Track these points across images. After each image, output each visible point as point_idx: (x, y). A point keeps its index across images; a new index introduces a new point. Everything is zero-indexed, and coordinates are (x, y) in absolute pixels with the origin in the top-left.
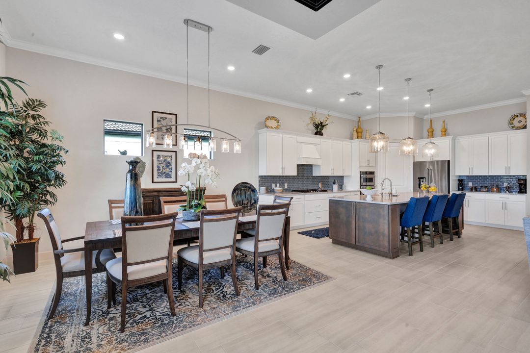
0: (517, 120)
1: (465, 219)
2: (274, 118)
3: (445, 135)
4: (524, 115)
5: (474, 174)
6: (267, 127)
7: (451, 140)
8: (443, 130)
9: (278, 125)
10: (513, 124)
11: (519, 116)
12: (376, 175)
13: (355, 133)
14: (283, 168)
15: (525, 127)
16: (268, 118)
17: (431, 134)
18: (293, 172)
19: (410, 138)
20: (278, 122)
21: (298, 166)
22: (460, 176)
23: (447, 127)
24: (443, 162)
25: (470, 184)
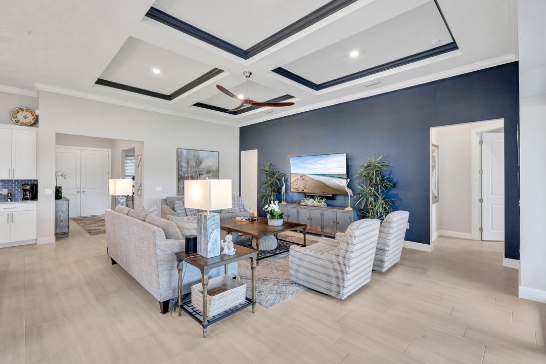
0: (22, 114)
4: (31, 112)
10: (16, 118)
11: (25, 110)
15: (34, 125)
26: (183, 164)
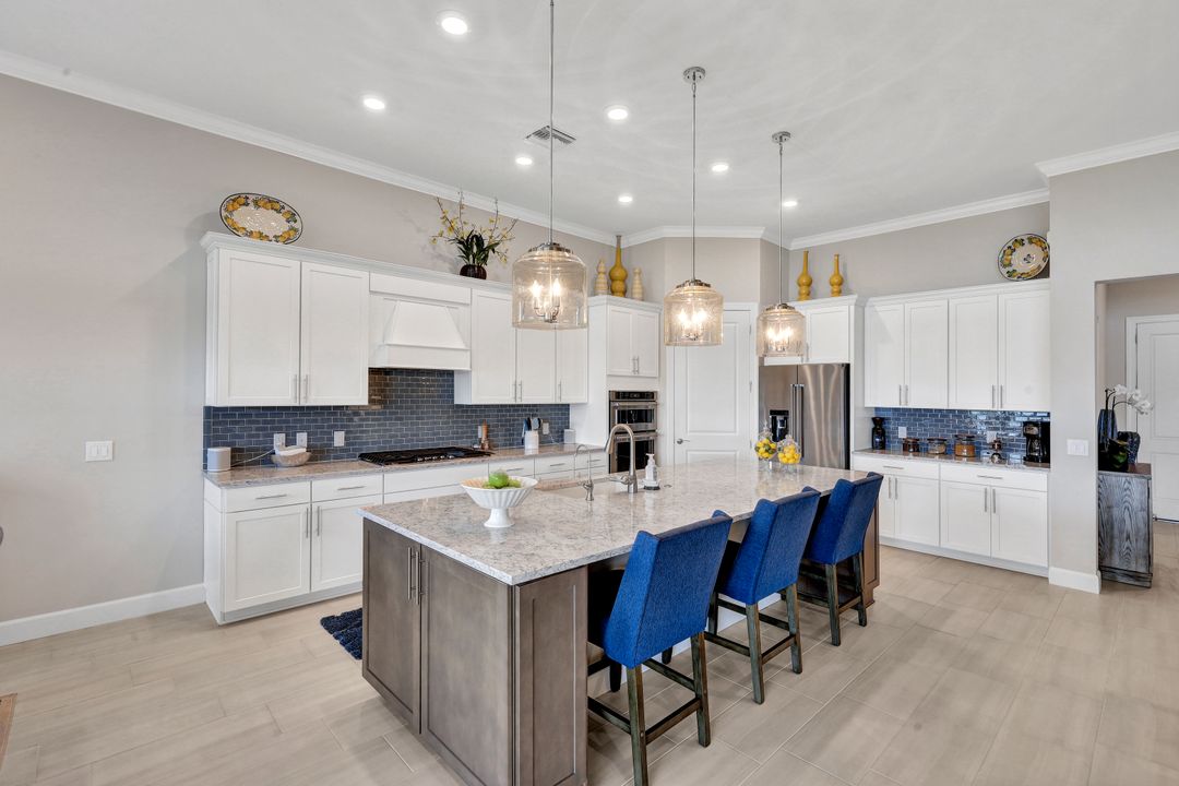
0: (1021, 252)
1: (882, 532)
2: (272, 204)
3: (840, 293)
4: (1039, 241)
5: (912, 405)
6: (234, 230)
7: (852, 308)
8: (836, 280)
9: (292, 229)
10: (1010, 265)
11: (1026, 242)
12: (660, 400)
13: (603, 279)
14: (300, 382)
15: (1044, 273)
16: (238, 200)
17: (808, 290)
18: (357, 393)
19: (698, 283)
20: (292, 216)
21: (373, 371)
22: (877, 409)
23: (845, 273)
24: (828, 368)
25: (902, 433)
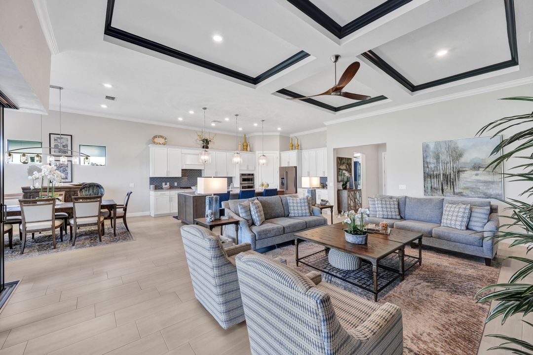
2: (161, 137)
3: (298, 149)
6: (154, 143)
8: (297, 145)
9: (165, 142)
12: (255, 176)
13: (241, 147)
14: (168, 172)
16: (155, 137)
17: (292, 148)
18: (179, 174)
20: (165, 139)
21: (182, 170)
26: (431, 160)
